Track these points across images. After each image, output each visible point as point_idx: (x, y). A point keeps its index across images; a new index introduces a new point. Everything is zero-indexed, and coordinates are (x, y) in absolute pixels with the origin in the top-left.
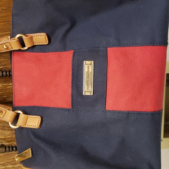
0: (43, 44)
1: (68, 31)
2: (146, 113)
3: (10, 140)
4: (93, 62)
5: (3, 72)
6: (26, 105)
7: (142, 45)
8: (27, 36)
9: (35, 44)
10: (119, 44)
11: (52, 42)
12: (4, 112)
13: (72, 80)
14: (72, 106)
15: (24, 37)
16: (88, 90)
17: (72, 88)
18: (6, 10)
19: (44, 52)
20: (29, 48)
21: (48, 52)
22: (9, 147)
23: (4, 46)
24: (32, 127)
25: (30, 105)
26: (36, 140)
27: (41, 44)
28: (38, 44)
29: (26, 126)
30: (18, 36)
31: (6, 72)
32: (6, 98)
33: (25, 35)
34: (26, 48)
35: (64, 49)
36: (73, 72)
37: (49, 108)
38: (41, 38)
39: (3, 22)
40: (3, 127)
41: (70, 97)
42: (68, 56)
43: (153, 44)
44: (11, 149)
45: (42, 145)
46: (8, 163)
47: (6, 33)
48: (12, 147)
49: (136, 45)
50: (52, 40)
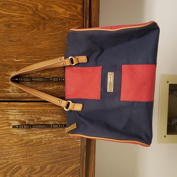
0: (84, 62)
1: (99, 55)
2: (143, 103)
3: (60, 121)
4: (113, 73)
5: (58, 78)
6: (73, 98)
7: (141, 64)
8: (75, 58)
9: (79, 62)
10: (128, 63)
11: (89, 61)
12: (61, 101)
13: (101, 83)
14: (101, 98)
15: (73, 58)
16: (110, 89)
17: (101, 88)
18: (60, 40)
19: (84, 67)
20: (76, 64)
21: (87, 67)
22: (61, 125)
23: (62, 63)
24: (77, 110)
25: (75, 98)
26: (79, 118)
27: (83, 62)
28: (81, 62)
29: (74, 110)
30: (70, 57)
31: (60, 79)
32: (59, 94)
33: (74, 57)
34: (74, 64)
35: (96, 65)
36: (101, 79)
37: (87, 99)
38: (83, 59)
39: (59, 48)
40: (57, 112)
41: (100, 93)
42: (99, 70)
43: (147, 63)
44: (62, 126)
45: (83, 120)
46: (59, 136)
47: (60, 55)
48: (63, 125)
49: (138, 64)
50: (89, 60)
